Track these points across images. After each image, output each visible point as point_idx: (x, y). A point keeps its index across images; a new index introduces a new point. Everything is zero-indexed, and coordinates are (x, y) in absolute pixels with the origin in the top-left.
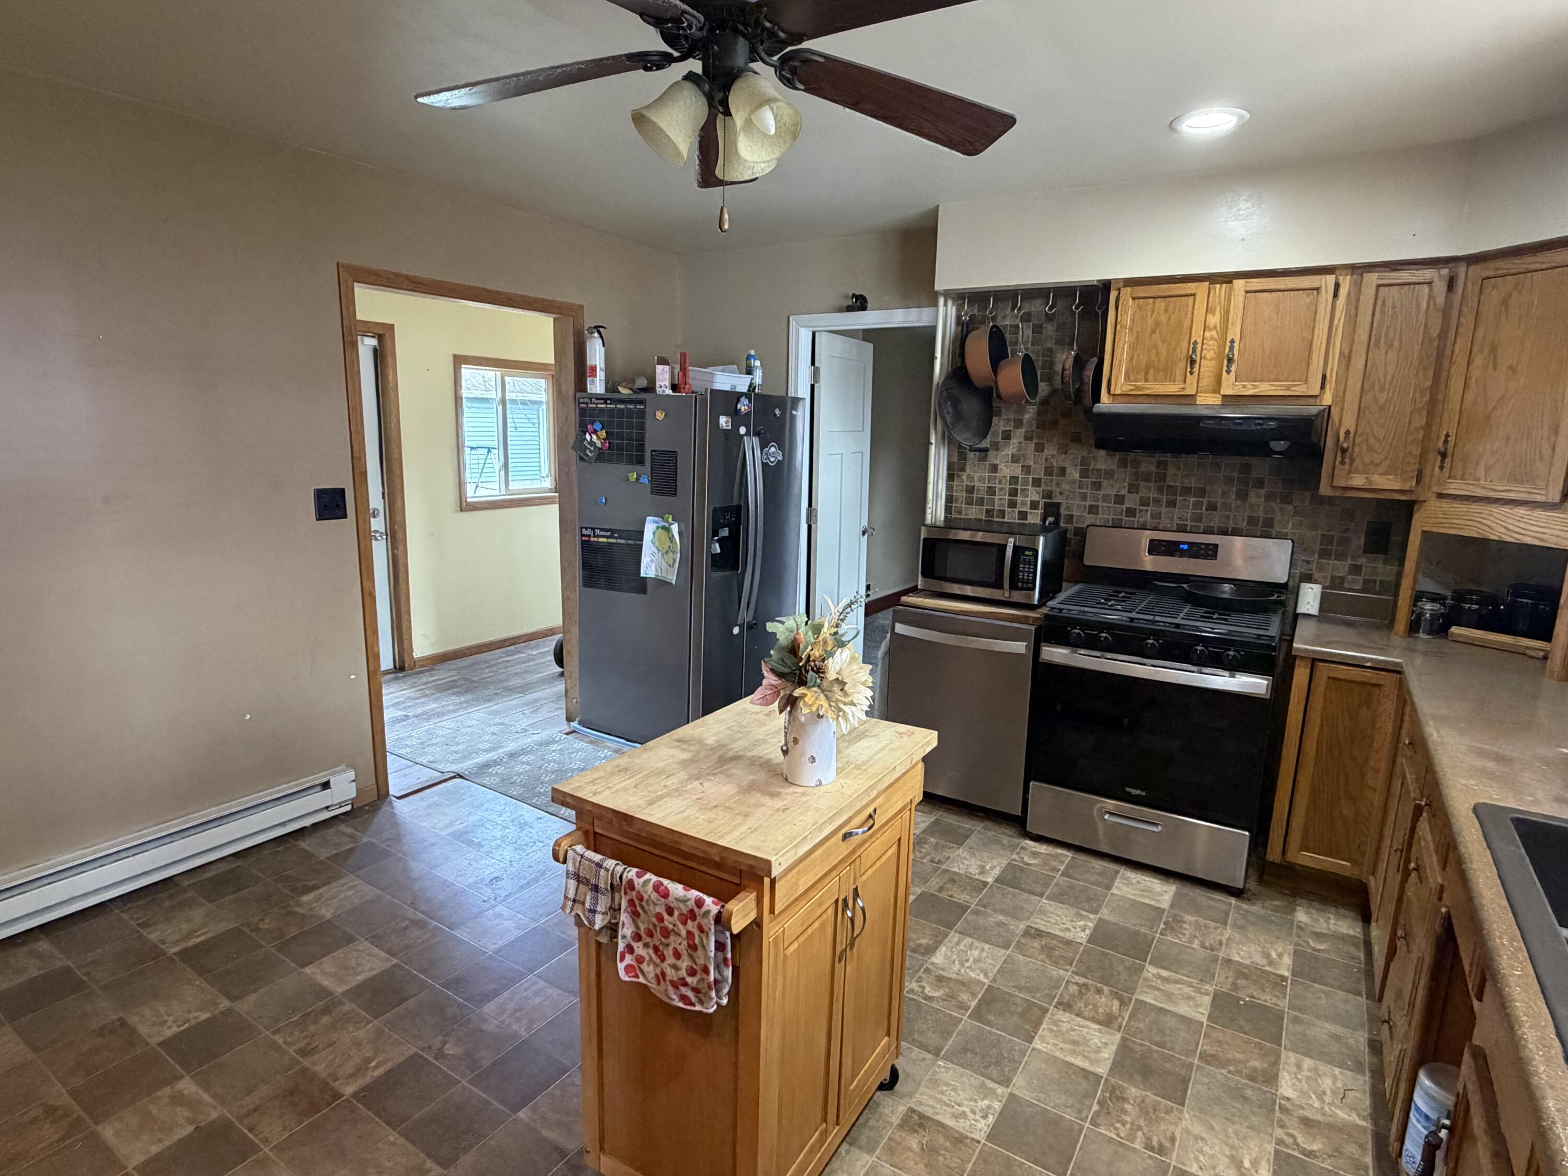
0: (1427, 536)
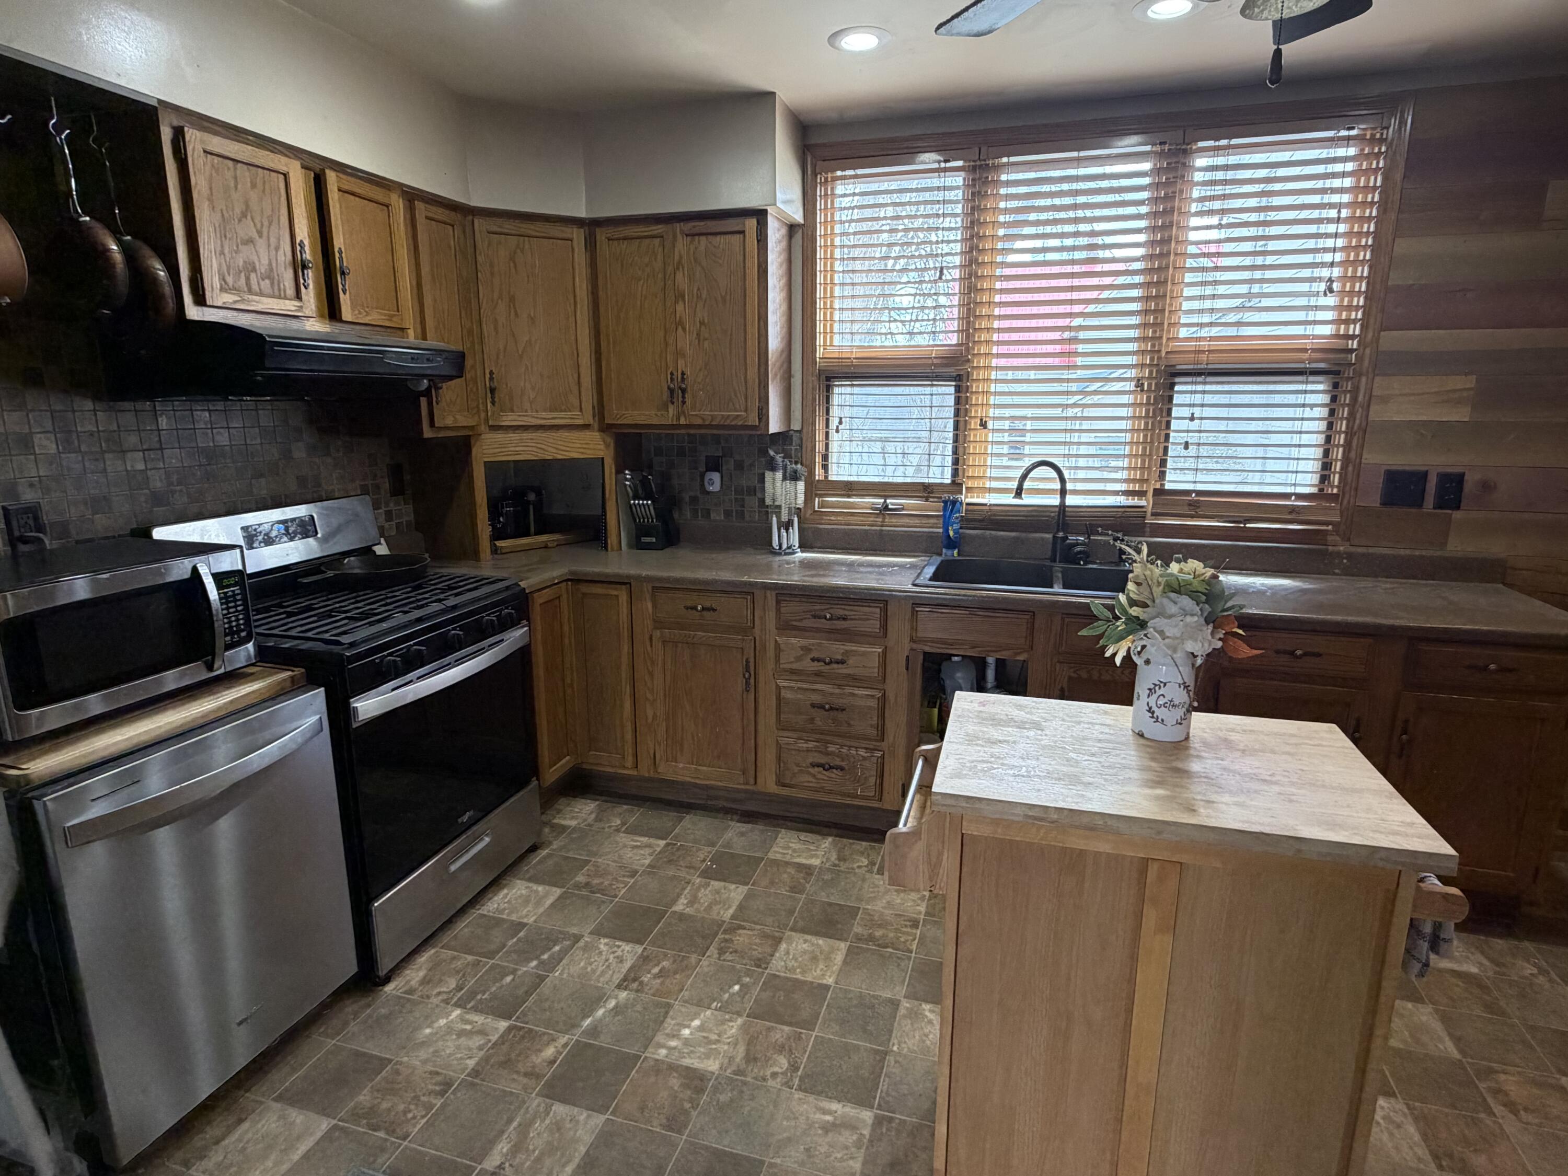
0: (490, 467)
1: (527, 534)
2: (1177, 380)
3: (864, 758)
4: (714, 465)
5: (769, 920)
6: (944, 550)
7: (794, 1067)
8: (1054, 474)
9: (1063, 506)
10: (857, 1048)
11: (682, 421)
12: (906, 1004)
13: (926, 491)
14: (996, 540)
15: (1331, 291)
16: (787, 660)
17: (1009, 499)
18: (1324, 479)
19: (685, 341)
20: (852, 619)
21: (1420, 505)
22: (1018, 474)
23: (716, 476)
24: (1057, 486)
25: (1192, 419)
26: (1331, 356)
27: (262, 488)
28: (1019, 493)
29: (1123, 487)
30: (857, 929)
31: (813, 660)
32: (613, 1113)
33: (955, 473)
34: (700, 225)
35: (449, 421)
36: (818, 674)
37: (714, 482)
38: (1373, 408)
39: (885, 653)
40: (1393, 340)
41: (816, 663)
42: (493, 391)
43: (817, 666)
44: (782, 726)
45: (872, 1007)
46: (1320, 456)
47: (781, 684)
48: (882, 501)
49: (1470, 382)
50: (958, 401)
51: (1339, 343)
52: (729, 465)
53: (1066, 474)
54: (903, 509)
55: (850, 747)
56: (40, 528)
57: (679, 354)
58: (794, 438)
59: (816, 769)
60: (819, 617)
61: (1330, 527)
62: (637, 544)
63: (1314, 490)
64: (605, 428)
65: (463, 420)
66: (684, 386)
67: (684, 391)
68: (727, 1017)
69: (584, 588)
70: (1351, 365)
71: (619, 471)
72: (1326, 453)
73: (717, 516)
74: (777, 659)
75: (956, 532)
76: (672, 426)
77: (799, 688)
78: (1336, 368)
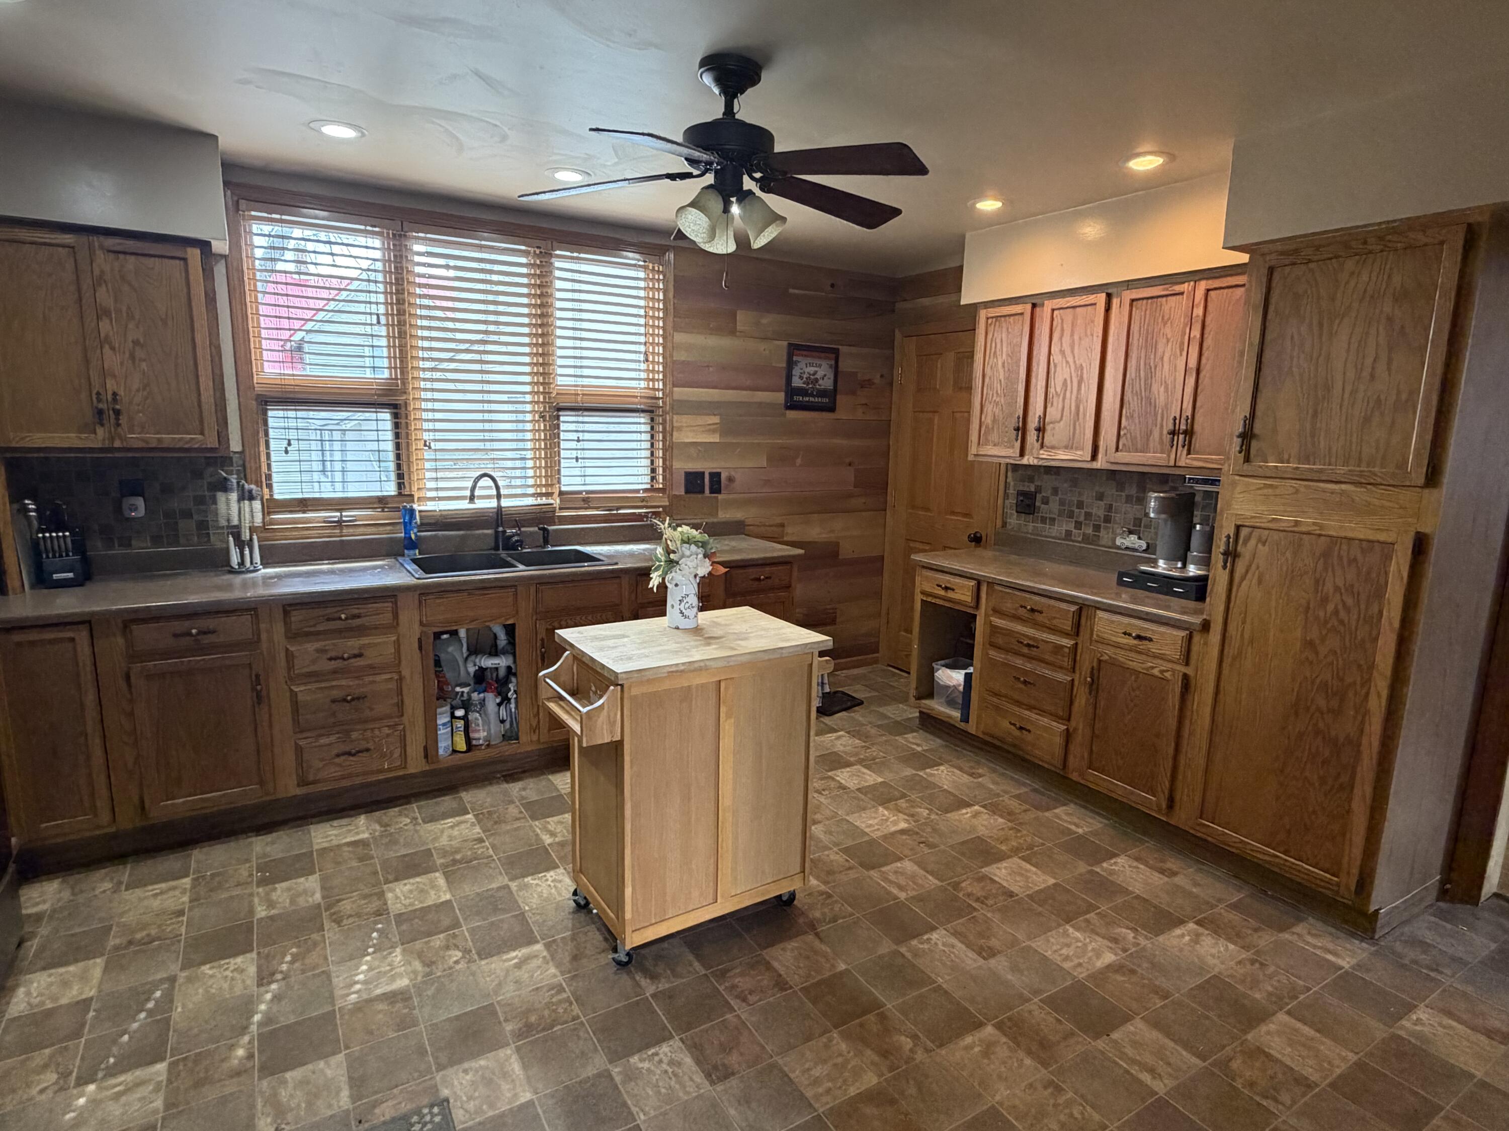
2: (561, 413)
3: (388, 735)
4: (136, 490)
5: (361, 886)
6: (406, 551)
7: (466, 951)
8: (491, 483)
9: (499, 508)
10: (502, 921)
11: (117, 444)
12: (513, 885)
13: (382, 502)
14: (448, 538)
15: (647, 361)
16: (302, 665)
17: (464, 505)
18: (653, 479)
19: (112, 360)
20: (366, 616)
21: (703, 492)
22: (470, 484)
23: (140, 502)
24: (494, 492)
25: (578, 441)
26: (649, 401)
28: (472, 498)
29: (531, 491)
30: (439, 861)
31: (330, 659)
32: (347, 1048)
33: (400, 486)
34: (127, 244)
36: (335, 672)
37: (137, 508)
38: (675, 433)
39: (398, 640)
40: (681, 393)
41: (333, 662)
43: (334, 664)
44: (299, 728)
45: (492, 896)
46: (649, 464)
47: (296, 690)
48: (338, 514)
49: (716, 419)
50: (397, 425)
51: (651, 393)
53: (500, 483)
54: (355, 521)
55: (372, 729)
57: (104, 374)
58: (234, 460)
59: (343, 758)
60: (334, 619)
61: (661, 509)
63: (648, 486)
66: (118, 407)
67: (117, 413)
68: (385, 953)
70: (659, 407)
72: (652, 462)
74: (290, 667)
75: (416, 536)
76: (101, 450)
77: (317, 688)
78: (651, 409)
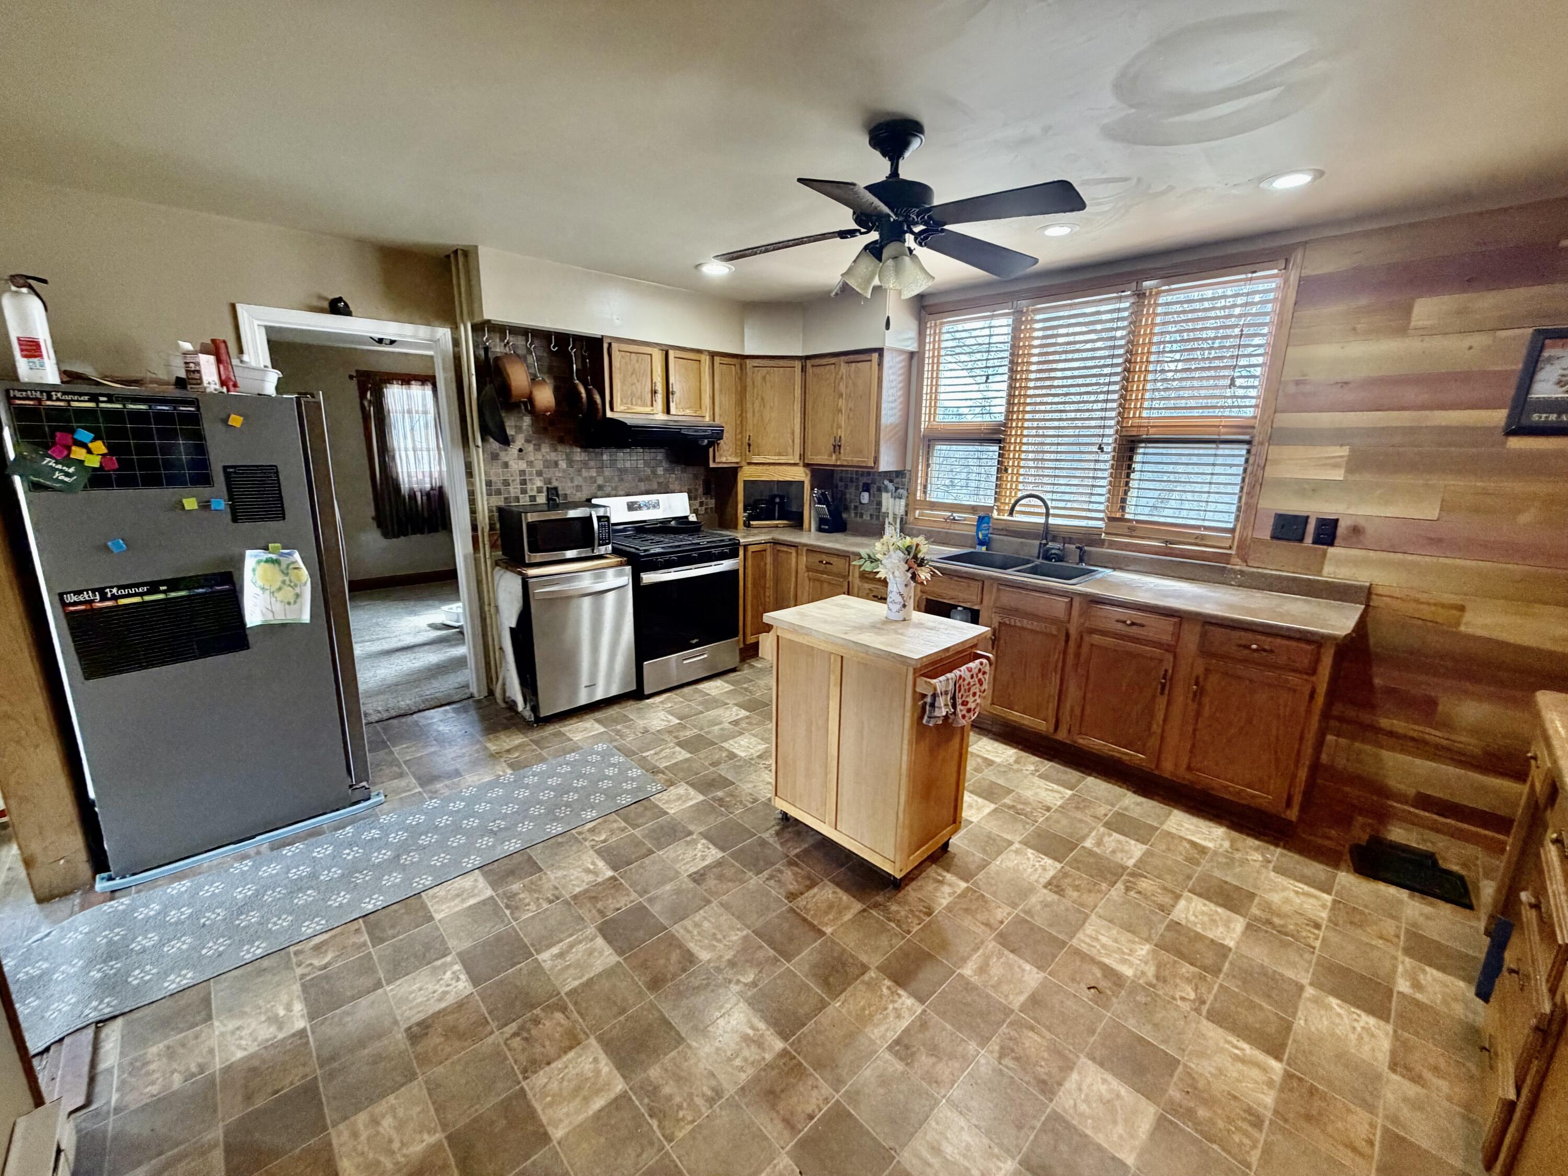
1: (773, 519)
2: (1137, 445)
4: (867, 488)
6: (977, 546)
8: (1041, 503)
9: (1047, 525)
11: (842, 463)
13: (973, 510)
19: (842, 420)
21: (1301, 540)
23: (866, 495)
24: (1044, 511)
26: (1249, 431)
27: (642, 486)
28: (1011, 513)
33: (995, 500)
34: (852, 357)
35: (724, 460)
37: (865, 498)
38: (1268, 467)
40: (1287, 420)
42: (749, 445)
48: (952, 514)
49: (1345, 451)
50: (999, 456)
51: (1245, 421)
52: (874, 489)
53: (1049, 503)
54: (962, 520)
56: (558, 495)
57: (838, 427)
58: (901, 475)
61: (1231, 552)
62: (820, 530)
64: (806, 465)
65: (734, 460)
66: (840, 443)
67: (840, 447)
69: (779, 547)
71: (812, 489)
73: (866, 517)
75: (984, 536)
76: (834, 465)
